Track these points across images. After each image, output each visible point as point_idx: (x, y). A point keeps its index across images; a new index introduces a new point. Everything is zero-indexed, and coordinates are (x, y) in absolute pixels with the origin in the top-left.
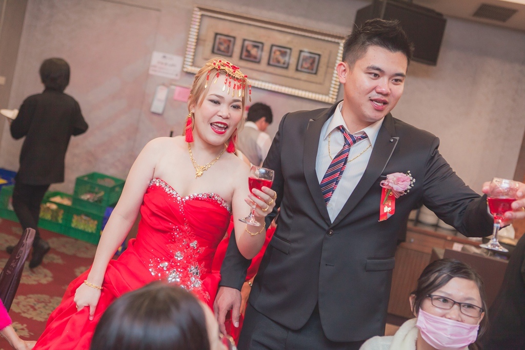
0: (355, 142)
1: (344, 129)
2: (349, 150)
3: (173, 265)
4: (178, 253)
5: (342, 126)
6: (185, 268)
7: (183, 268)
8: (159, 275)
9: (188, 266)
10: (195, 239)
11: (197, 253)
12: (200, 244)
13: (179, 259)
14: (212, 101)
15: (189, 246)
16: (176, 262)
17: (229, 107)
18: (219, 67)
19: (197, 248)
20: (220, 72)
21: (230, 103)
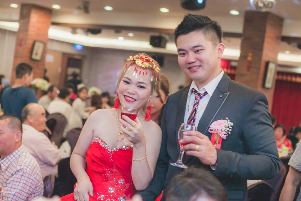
3: (108, 197)
5: (194, 89)
6: (116, 198)
7: (114, 198)
9: (118, 197)
10: (122, 178)
11: (124, 188)
13: (112, 192)
14: (125, 81)
15: (118, 183)
16: (109, 194)
17: (136, 87)
18: (133, 59)
19: (124, 184)
20: (134, 63)
21: (137, 84)
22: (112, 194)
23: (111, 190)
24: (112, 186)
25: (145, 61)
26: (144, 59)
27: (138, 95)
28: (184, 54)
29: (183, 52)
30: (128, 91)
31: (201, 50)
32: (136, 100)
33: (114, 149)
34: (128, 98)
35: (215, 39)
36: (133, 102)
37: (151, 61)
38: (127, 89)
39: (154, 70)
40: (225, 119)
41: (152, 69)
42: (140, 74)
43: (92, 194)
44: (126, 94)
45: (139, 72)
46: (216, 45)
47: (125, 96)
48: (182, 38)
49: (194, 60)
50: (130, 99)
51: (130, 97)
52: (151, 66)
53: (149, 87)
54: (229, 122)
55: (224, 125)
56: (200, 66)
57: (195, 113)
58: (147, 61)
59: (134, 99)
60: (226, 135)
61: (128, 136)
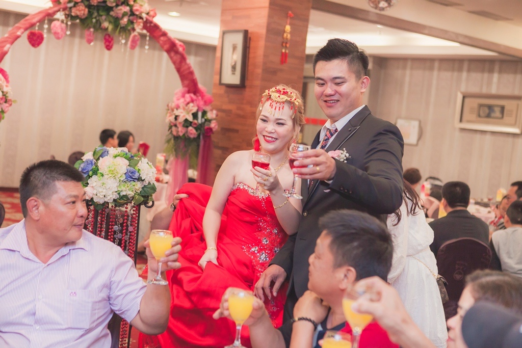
3: (262, 249)
6: (271, 250)
10: (276, 227)
11: (278, 238)
14: (262, 120)
17: (275, 124)
18: (269, 93)
20: (269, 98)
21: (275, 121)
22: (267, 245)
25: (283, 94)
26: (281, 91)
27: (278, 134)
28: (323, 84)
29: (321, 82)
30: (266, 130)
31: (342, 82)
32: (277, 139)
34: (268, 138)
36: (274, 141)
37: (289, 93)
38: (266, 127)
39: (293, 103)
41: (290, 103)
42: (275, 109)
44: (265, 134)
45: (274, 107)
47: (264, 136)
48: (321, 64)
49: (333, 93)
50: (270, 139)
51: (269, 137)
52: (289, 99)
53: (290, 123)
56: (339, 101)
58: (285, 93)
59: (275, 138)
61: (265, 185)
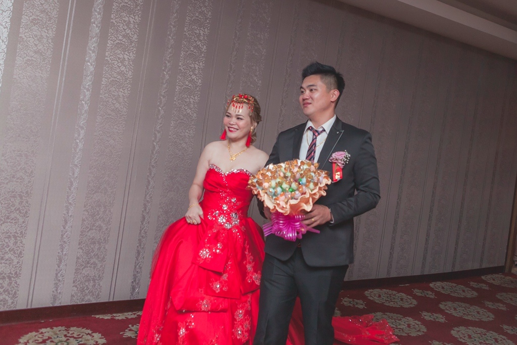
0: (319, 134)
1: (312, 128)
2: (316, 138)
3: (222, 212)
4: (224, 206)
5: (311, 127)
6: (229, 214)
7: (227, 214)
8: (214, 219)
9: (230, 213)
10: (234, 197)
11: (236, 206)
12: (238, 200)
13: (225, 208)
14: (227, 116)
15: (231, 201)
16: (223, 211)
17: (236, 119)
19: (236, 202)
21: (236, 117)
22: (226, 210)
23: (225, 207)
24: (226, 204)
27: (238, 126)
31: (315, 90)
33: (227, 173)
35: (331, 85)
36: (235, 131)
38: (229, 122)
40: (344, 151)
41: (248, 104)
42: (236, 108)
43: (202, 217)
44: (229, 125)
45: (235, 106)
46: (331, 90)
47: (229, 127)
51: (232, 128)
53: (247, 119)
54: (347, 154)
55: (344, 156)
57: (315, 146)
59: (236, 129)
60: (343, 164)
